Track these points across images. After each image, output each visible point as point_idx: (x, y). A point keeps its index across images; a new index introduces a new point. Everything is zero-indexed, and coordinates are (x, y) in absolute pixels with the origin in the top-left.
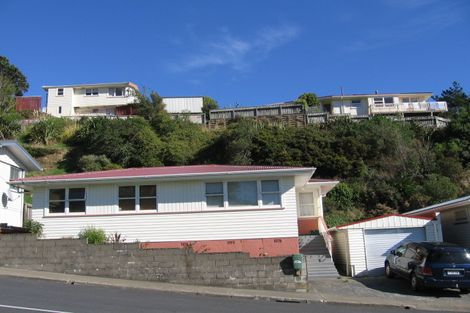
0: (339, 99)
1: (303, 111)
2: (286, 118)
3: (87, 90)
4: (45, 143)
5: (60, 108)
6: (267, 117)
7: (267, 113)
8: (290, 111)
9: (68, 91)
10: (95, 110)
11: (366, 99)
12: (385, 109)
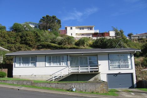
3: (80, 28)
4: (84, 46)
5: (72, 34)
9: (74, 28)
10: (83, 35)
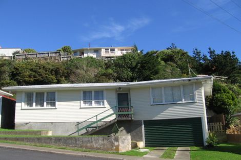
0: (87, 50)
1: (60, 55)
2: (51, 58)
6: (42, 57)
7: (42, 56)
8: (54, 55)
11: (101, 49)
12: (110, 54)
